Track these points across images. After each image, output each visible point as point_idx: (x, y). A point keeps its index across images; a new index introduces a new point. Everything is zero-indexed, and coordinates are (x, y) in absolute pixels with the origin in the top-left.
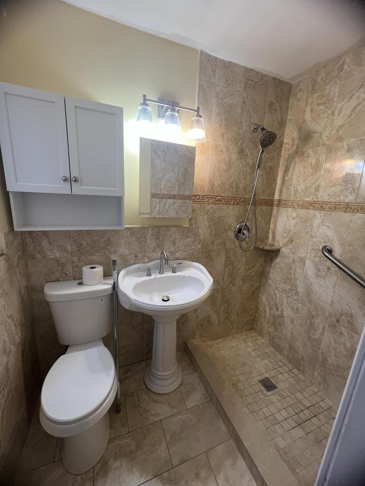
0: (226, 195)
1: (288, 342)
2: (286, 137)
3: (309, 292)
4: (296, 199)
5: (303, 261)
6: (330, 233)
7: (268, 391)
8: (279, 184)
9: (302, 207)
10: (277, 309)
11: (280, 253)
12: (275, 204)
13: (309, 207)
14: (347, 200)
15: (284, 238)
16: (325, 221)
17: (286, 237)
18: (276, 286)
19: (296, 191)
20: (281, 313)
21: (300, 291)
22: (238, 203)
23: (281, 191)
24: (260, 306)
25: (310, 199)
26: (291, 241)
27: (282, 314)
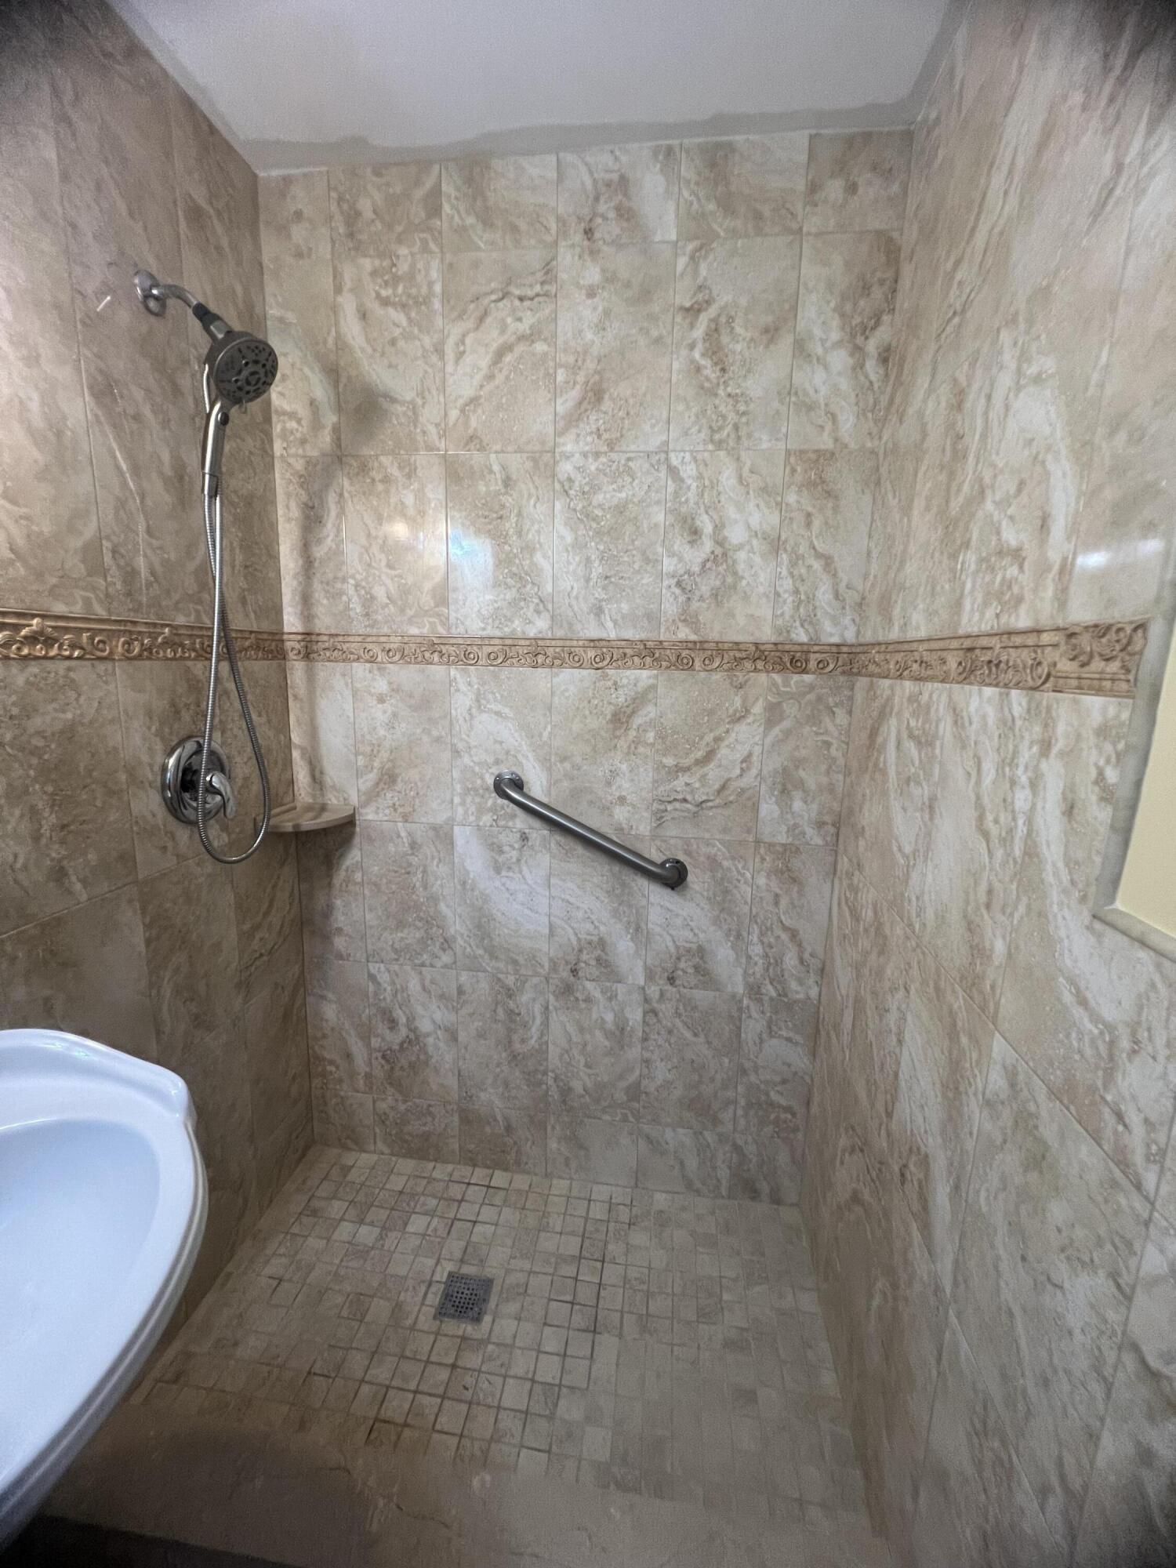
0: (77, 610)
1: (455, 1107)
2: (279, 389)
3: (483, 925)
4: (375, 631)
5: (443, 836)
6: (510, 735)
7: (477, 1320)
8: (292, 572)
9: (403, 657)
10: (393, 1024)
11: (358, 829)
12: (293, 649)
13: (427, 655)
14: (532, 632)
15: (359, 774)
16: (485, 699)
17: (366, 767)
18: (370, 947)
19: (369, 601)
20: (410, 1030)
21: (456, 931)
22: (149, 649)
23: (306, 600)
24: (322, 1046)
25: (425, 631)
26: (389, 778)
27: (414, 1030)
